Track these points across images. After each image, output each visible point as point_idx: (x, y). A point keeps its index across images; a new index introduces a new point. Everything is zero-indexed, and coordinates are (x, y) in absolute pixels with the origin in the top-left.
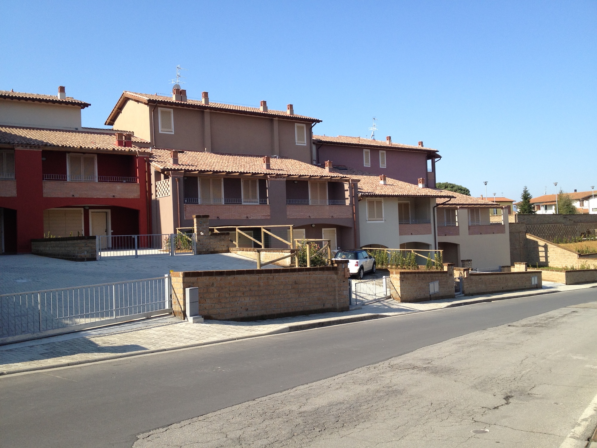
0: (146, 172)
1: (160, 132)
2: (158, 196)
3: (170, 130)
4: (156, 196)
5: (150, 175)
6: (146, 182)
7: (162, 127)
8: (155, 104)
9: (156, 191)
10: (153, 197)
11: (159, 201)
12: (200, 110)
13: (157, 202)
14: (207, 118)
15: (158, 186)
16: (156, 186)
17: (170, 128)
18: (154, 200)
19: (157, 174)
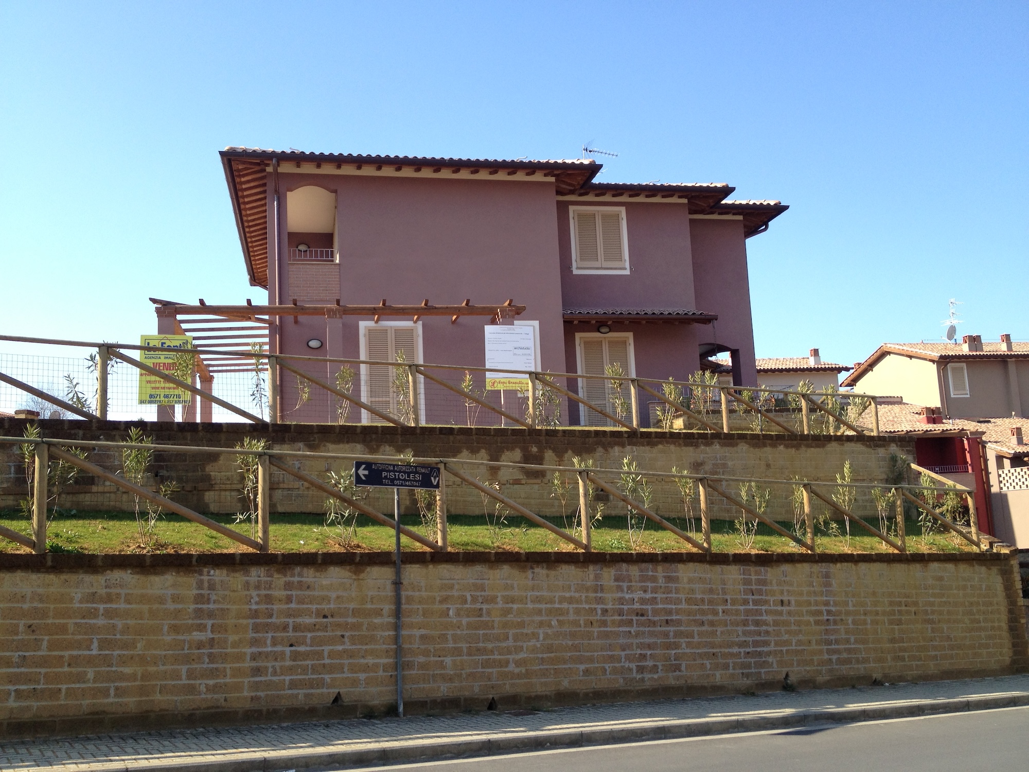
0: (981, 457)
1: (952, 396)
2: (1005, 489)
3: (964, 392)
4: (1001, 488)
5: (986, 461)
6: (982, 470)
7: (955, 389)
8: (948, 360)
9: (1001, 482)
10: (995, 489)
11: (1006, 495)
12: (1002, 360)
13: (1003, 498)
14: (1012, 368)
15: (1003, 475)
16: (1000, 476)
17: (964, 389)
18: (996, 494)
19: (1000, 459)
